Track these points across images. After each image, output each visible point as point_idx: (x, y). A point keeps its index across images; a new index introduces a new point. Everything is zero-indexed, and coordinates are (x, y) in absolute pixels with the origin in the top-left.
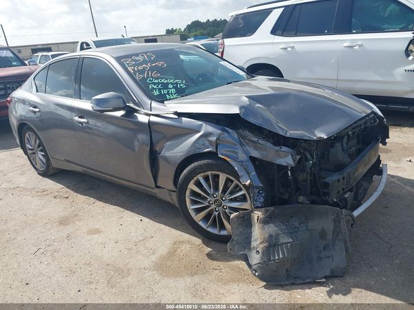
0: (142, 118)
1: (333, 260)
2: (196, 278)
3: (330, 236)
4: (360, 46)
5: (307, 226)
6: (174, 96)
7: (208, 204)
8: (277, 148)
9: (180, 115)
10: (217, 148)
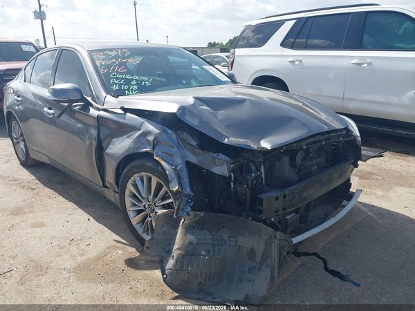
0: (93, 112)
1: (253, 285)
2: (110, 286)
3: (258, 259)
4: (369, 64)
5: (236, 242)
6: (134, 93)
7: (143, 208)
8: (214, 155)
9: (126, 110)
10: (154, 149)
